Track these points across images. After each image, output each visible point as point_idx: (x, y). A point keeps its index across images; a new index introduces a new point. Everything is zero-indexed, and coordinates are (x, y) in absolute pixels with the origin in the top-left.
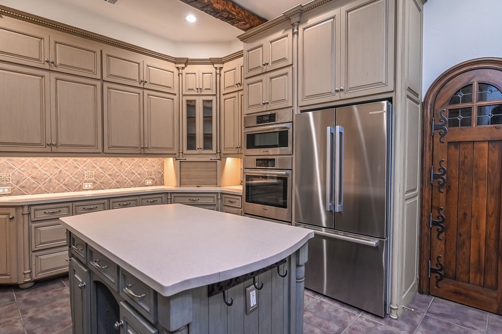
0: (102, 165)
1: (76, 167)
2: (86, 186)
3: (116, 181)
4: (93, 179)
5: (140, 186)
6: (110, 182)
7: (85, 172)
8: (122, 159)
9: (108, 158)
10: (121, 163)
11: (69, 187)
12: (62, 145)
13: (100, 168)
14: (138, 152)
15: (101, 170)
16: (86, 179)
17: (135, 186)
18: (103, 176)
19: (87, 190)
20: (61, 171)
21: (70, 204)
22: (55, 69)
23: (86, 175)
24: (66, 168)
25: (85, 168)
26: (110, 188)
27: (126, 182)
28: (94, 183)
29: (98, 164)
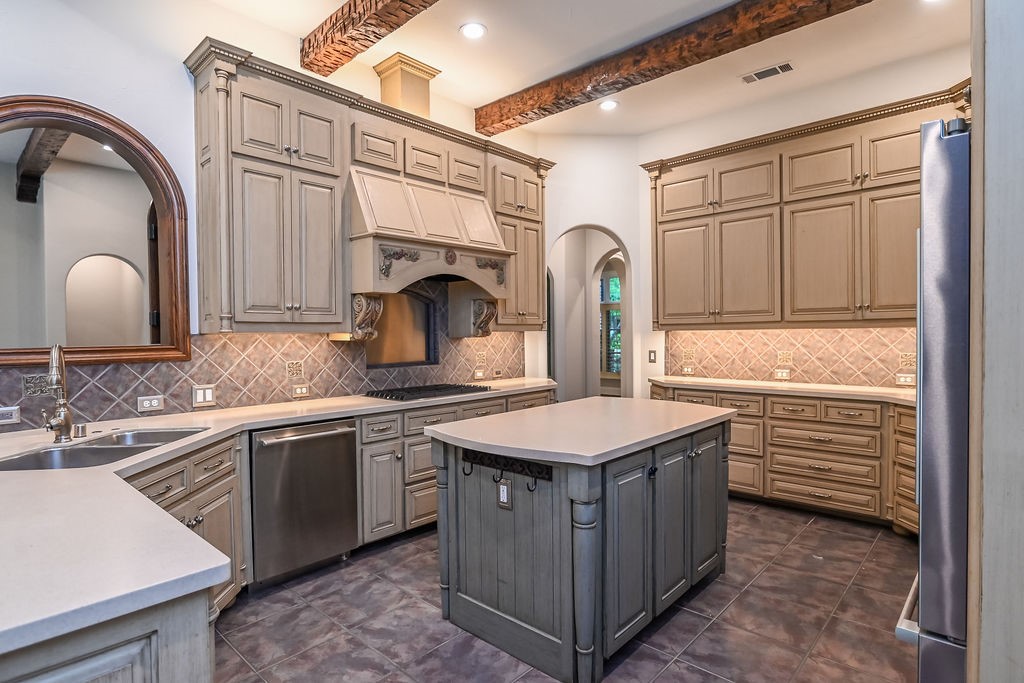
0: (805, 342)
1: (765, 344)
2: (780, 374)
3: (832, 372)
4: (790, 363)
5: (882, 386)
6: (820, 371)
7: (779, 352)
8: (843, 331)
9: (816, 330)
10: (842, 338)
11: (756, 373)
12: (728, 313)
13: (803, 345)
14: (849, 317)
15: (804, 350)
16: (779, 363)
17: (872, 384)
18: (807, 361)
19: (781, 380)
20: (746, 348)
21: (714, 395)
22: (719, 210)
23: (779, 357)
24: (752, 346)
25: (778, 346)
26: (819, 382)
27: (852, 375)
28: (792, 370)
29: (800, 339)
